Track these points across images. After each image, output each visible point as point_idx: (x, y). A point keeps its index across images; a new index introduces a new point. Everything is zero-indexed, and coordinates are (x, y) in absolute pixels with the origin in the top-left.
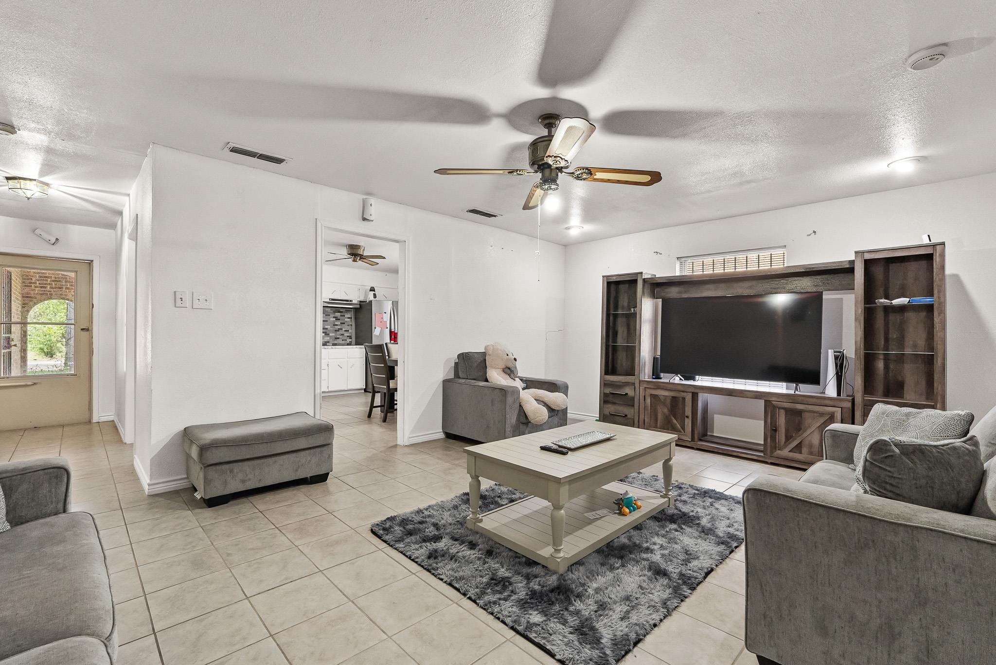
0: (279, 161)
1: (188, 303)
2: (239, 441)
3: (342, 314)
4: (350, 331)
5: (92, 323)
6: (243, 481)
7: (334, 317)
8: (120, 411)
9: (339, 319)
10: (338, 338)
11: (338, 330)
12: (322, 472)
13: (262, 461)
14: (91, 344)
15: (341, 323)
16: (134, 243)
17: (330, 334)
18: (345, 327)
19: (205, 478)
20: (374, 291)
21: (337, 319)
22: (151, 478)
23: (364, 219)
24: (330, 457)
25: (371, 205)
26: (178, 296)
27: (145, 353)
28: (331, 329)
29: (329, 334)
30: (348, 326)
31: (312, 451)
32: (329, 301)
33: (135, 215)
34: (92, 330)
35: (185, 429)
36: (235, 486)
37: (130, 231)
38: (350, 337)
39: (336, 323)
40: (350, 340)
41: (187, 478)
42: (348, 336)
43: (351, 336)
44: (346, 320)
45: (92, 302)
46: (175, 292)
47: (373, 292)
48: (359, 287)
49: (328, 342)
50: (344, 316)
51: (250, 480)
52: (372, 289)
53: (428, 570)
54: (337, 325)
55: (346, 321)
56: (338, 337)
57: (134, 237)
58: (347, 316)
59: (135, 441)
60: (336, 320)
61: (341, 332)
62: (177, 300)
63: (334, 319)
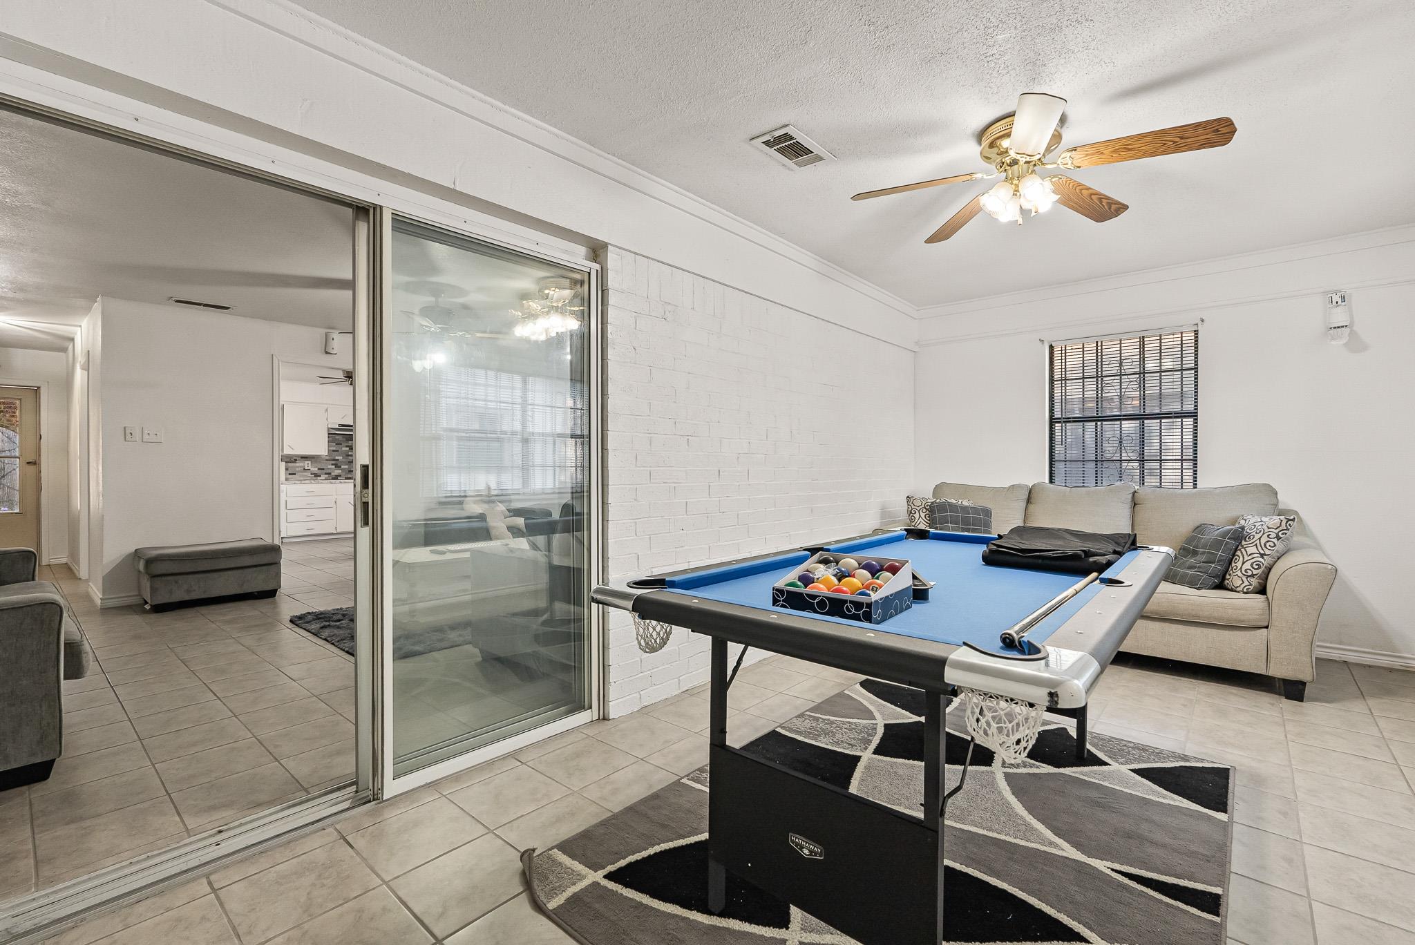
0: (227, 308)
1: (137, 436)
2: (183, 557)
5: (40, 455)
6: (188, 591)
8: (74, 554)
12: (270, 587)
13: (208, 575)
14: (39, 479)
16: (86, 372)
17: (342, 467)
19: (152, 588)
22: (104, 593)
23: (327, 353)
24: (278, 575)
25: (333, 339)
26: (128, 431)
27: (98, 483)
31: (258, 569)
32: (337, 427)
33: (87, 352)
34: (40, 464)
35: (136, 550)
36: (179, 595)
37: (82, 363)
41: (140, 595)
45: (40, 432)
46: (125, 428)
49: (340, 476)
51: (195, 590)
53: (316, 635)
57: (87, 368)
59: (89, 577)
62: (126, 434)
63: (348, 449)
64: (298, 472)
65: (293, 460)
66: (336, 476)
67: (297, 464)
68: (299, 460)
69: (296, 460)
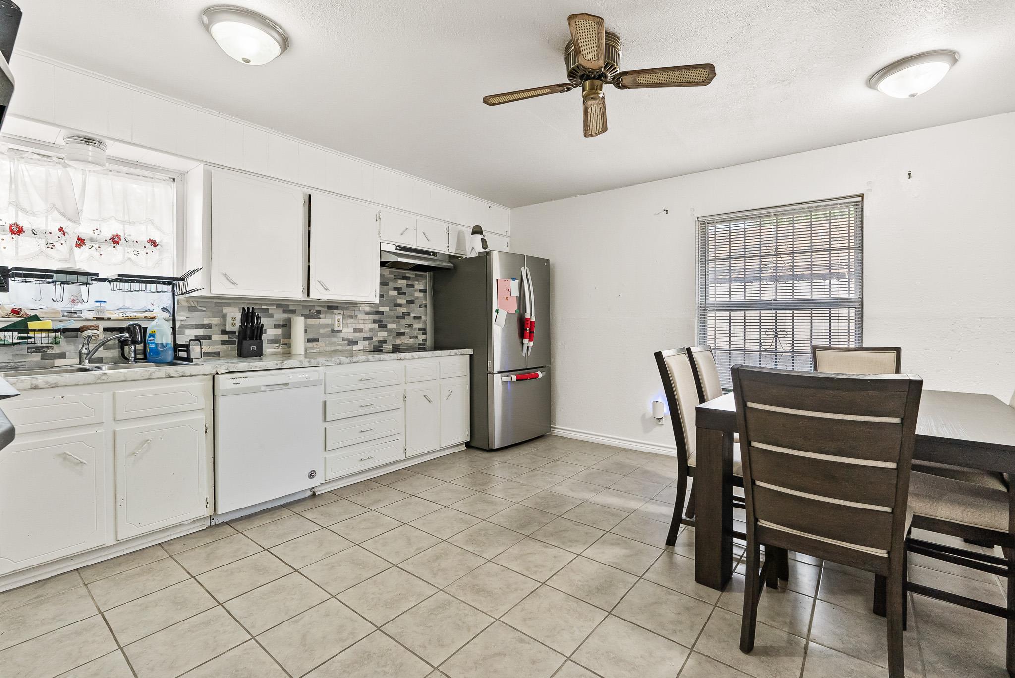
3: (410, 283)
4: (423, 318)
7: (395, 289)
9: (404, 294)
10: (403, 333)
11: (402, 317)
15: (408, 302)
17: (389, 326)
18: (416, 311)
20: (481, 233)
21: (401, 294)
28: (392, 313)
29: (386, 326)
30: (420, 307)
38: (423, 331)
39: (399, 302)
40: (423, 337)
42: (419, 329)
43: (424, 329)
44: (417, 294)
47: (479, 237)
48: (448, 225)
49: (385, 342)
50: (413, 286)
52: (477, 231)
54: (400, 305)
55: (417, 298)
56: (402, 330)
58: (419, 285)
60: (399, 294)
61: (408, 320)
63: (396, 293)
64: (323, 335)
65: (314, 311)
66: (380, 342)
67: (321, 321)
68: (326, 313)
69: (319, 312)
